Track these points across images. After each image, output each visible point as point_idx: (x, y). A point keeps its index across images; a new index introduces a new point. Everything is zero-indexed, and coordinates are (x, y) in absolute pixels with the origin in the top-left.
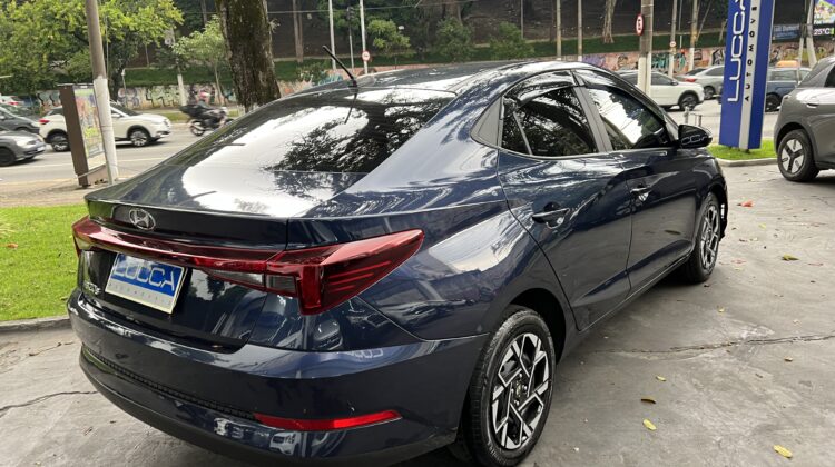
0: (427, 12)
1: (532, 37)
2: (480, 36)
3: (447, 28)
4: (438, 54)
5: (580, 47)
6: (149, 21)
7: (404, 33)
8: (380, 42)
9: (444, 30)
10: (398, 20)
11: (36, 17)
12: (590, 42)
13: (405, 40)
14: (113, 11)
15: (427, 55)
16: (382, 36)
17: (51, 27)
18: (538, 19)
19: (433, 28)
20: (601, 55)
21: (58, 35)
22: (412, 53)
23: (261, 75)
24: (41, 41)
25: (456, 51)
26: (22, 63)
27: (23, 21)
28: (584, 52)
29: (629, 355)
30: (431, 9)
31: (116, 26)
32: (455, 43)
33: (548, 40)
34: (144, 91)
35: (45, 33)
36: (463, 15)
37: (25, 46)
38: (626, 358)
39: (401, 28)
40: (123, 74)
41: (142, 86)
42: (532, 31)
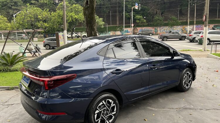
0: (151, 14)
1: (181, 20)
2: (166, 19)
3: (156, 17)
4: (153, 25)
5: (195, 23)
6: (81, 16)
7: (145, 19)
8: (138, 21)
9: (155, 18)
10: (143, 16)
11: (56, 16)
12: (198, 21)
13: (145, 21)
14: (73, 14)
15: (151, 24)
16: (139, 20)
17: (59, 18)
18: (184, 15)
19: (153, 17)
20: (201, 25)
21: (60, 20)
22: (146, 24)
23: (93, 32)
24: (57, 21)
25: (158, 23)
26: (53, 26)
27: (54, 17)
28: (196, 24)
29: (151, 108)
30: (153, 12)
31: (73, 18)
32: (158, 21)
33: (186, 21)
34: (80, 33)
35: (58, 19)
36: (161, 14)
37: (54, 22)
38: (149, 109)
39: (145, 17)
40: (75, 29)
41: (80, 31)
42: (181, 18)
